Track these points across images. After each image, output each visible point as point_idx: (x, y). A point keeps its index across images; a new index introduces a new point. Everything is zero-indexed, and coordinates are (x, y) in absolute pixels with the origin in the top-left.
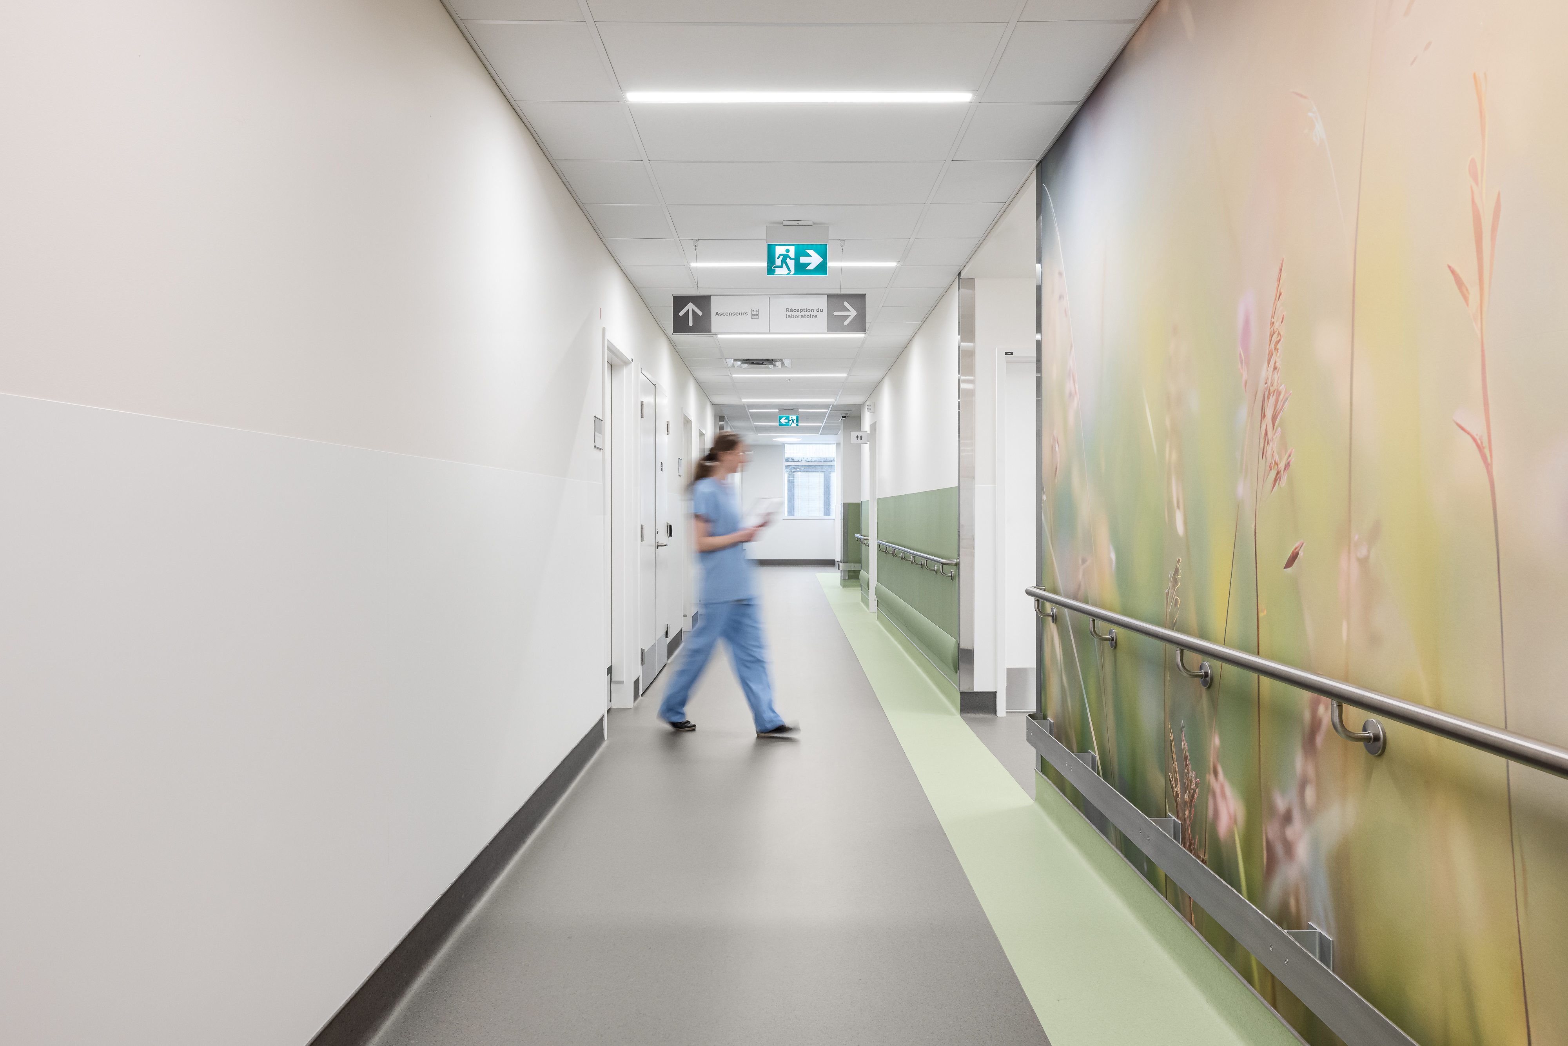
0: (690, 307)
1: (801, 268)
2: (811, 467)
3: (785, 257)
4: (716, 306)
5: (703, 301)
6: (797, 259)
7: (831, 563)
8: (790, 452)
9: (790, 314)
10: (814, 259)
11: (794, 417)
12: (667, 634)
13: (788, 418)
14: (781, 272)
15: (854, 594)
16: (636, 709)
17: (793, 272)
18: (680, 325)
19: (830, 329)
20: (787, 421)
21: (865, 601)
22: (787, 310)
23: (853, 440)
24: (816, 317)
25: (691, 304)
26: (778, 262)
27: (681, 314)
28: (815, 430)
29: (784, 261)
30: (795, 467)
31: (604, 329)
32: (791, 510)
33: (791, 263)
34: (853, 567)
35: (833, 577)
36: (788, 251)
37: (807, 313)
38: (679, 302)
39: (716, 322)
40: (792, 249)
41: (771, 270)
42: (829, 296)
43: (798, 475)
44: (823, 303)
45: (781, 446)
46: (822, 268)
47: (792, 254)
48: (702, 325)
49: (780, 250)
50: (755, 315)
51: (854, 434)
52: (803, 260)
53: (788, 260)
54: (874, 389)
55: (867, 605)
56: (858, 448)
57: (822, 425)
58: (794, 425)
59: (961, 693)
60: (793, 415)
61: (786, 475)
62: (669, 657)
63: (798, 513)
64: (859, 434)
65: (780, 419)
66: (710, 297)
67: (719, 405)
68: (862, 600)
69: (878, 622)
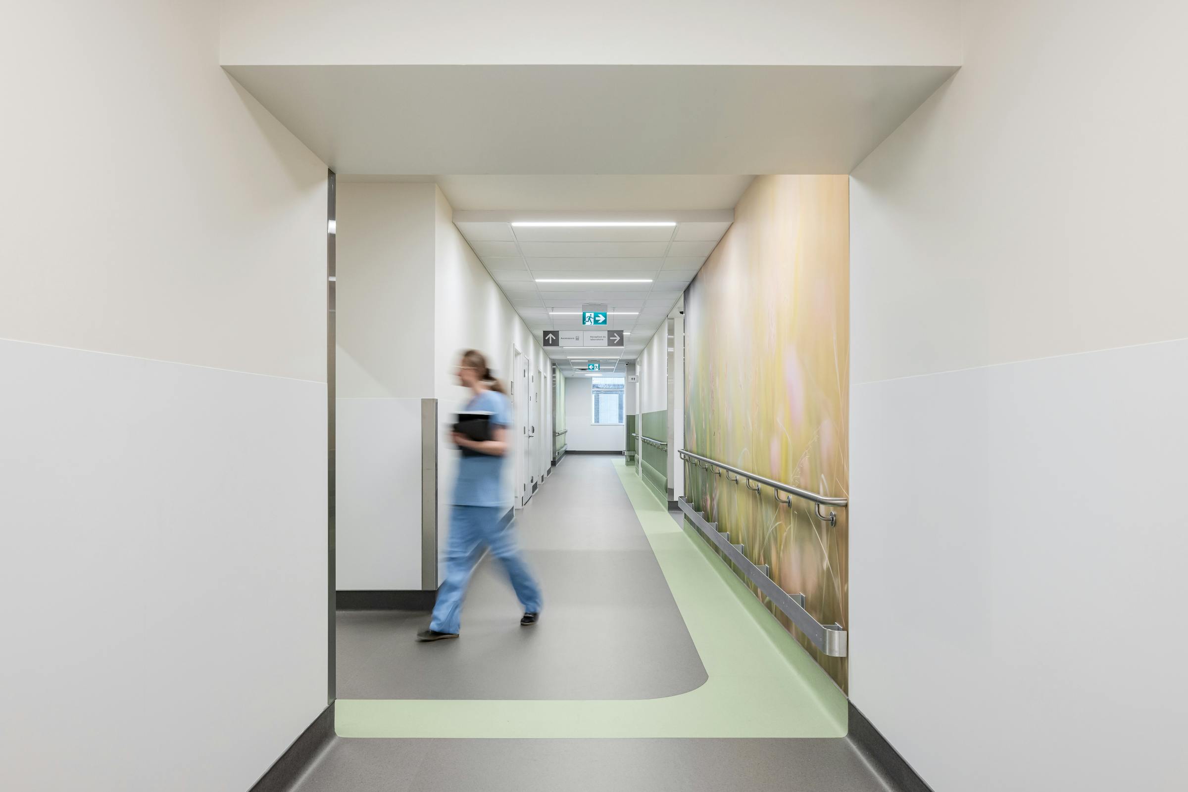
0: (550, 335)
1: (596, 322)
2: (609, 390)
3: (590, 317)
4: (561, 335)
5: (556, 333)
6: (594, 318)
7: (619, 453)
8: (595, 381)
9: (592, 338)
10: (601, 318)
11: (597, 365)
12: (532, 481)
13: (593, 366)
14: (588, 324)
15: (632, 469)
16: (523, 509)
17: (593, 323)
18: (546, 343)
19: (609, 345)
20: (593, 367)
21: (637, 472)
22: (591, 337)
23: (630, 381)
24: (603, 340)
25: (550, 334)
26: (587, 320)
27: (546, 338)
28: (612, 370)
29: (589, 319)
30: (599, 391)
31: (514, 344)
32: (597, 420)
33: (592, 320)
34: (632, 453)
35: (621, 461)
36: (591, 315)
37: (599, 338)
38: (546, 333)
39: (561, 342)
40: (593, 314)
41: (584, 323)
42: (608, 331)
43: (601, 396)
44: (606, 334)
45: (590, 379)
46: (605, 322)
47: (593, 316)
48: (555, 343)
49: (588, 315)
50: (577, 339)
51: (630, 377)
52: (597, 319)
53: (591, 319)
54: (641, 353)
55: (638, 473)
56: (634, 384)
57: (614, 368)
58: (597, 370)
59: (669, 502)
60: (597, 363)
61: (593, 396)
62: (533, 492)
63: (601, 422)
64: (633, 377)
65: (589, 366)
66: (558, 331)
67: (553, 359)
68: (636, 472)
69: (642, 481)
